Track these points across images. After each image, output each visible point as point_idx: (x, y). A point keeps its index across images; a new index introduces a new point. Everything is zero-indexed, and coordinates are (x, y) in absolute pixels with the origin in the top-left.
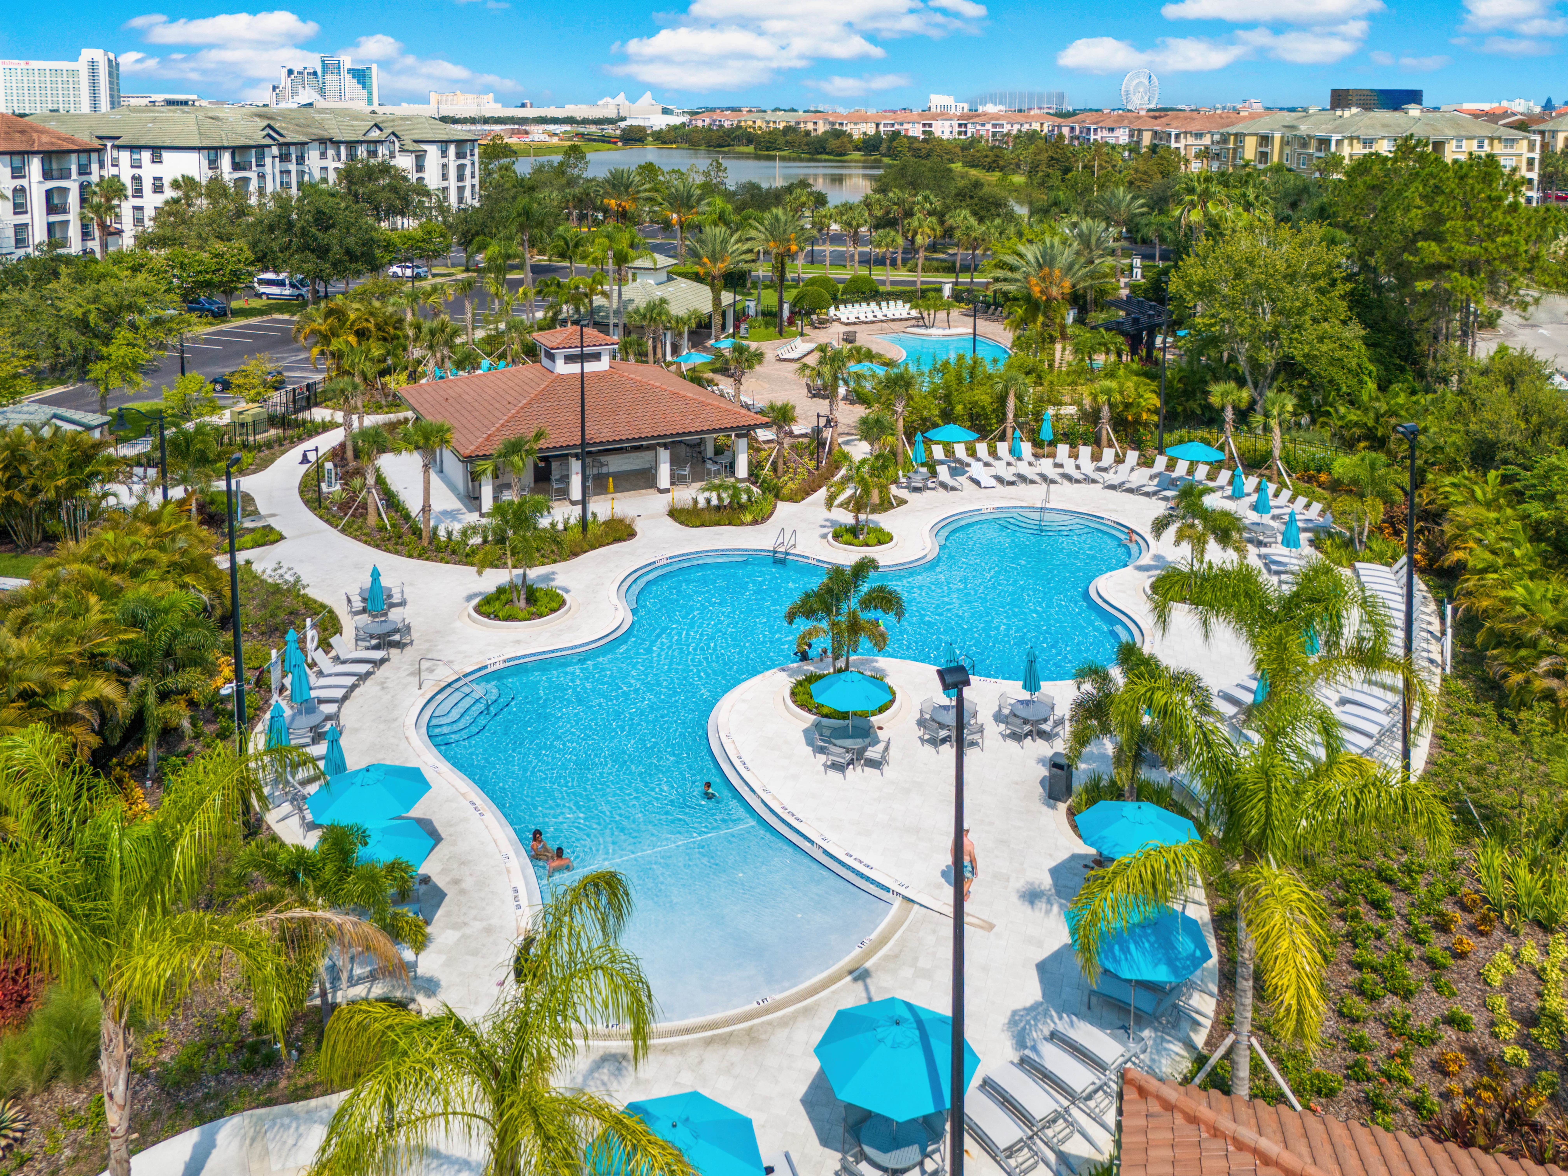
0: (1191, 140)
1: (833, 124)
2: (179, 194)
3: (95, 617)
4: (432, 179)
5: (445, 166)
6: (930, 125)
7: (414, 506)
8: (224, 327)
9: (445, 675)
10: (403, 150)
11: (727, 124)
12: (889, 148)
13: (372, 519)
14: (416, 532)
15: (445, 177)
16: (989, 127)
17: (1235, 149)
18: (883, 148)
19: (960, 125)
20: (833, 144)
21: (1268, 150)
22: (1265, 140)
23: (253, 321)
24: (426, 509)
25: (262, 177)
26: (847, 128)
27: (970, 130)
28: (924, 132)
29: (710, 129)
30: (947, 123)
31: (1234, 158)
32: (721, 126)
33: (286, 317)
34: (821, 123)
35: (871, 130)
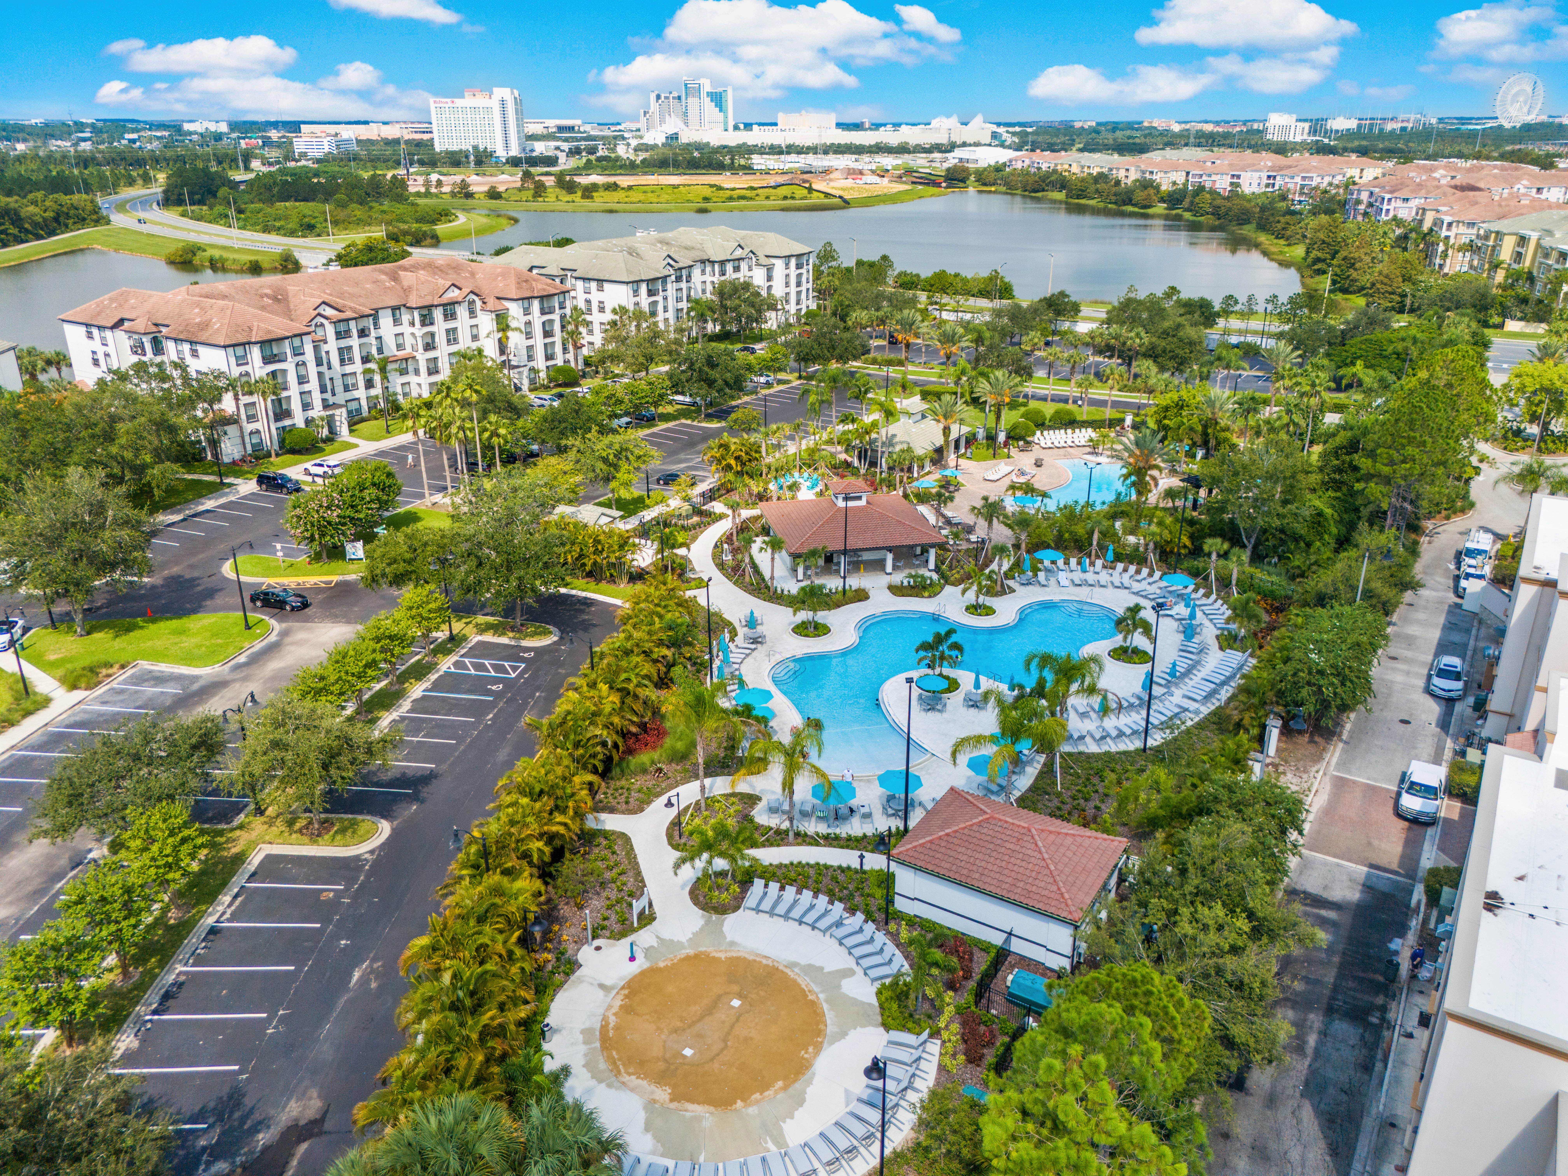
0: (1462, 229)
1: (1144, 172)
2: (617, 317)
3: (657, 626)
4: (778, 291)
5: (787, 276)
6: (1239, 177)
7: (767, 575)
8: (655, 430)
9: (779, 658)
10: (758, 265)
11: (1044, 167)
12: (1192, 203)
13: (747, 579)
14: (767, 587)
15: (787, 285)
16: (1298, 180)
17: (1494, 247)
18: (1186, 203)
19: (1269, 177)
20: (1139, 196)
21: (1522, 251)
22: (1523, 240)
23: (671, 424)
24: (772, 578)
25: (665, 299)
26: (1157, 177)
27: (1279, 182)
28: (1232, 184)
29: (1028, 173)
30: (1257, 174)
31: (1492, 255)
32: (1039, 169)
33: (689, 422)
34: (1132, 169)
35: (1180, 178)
